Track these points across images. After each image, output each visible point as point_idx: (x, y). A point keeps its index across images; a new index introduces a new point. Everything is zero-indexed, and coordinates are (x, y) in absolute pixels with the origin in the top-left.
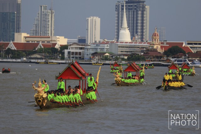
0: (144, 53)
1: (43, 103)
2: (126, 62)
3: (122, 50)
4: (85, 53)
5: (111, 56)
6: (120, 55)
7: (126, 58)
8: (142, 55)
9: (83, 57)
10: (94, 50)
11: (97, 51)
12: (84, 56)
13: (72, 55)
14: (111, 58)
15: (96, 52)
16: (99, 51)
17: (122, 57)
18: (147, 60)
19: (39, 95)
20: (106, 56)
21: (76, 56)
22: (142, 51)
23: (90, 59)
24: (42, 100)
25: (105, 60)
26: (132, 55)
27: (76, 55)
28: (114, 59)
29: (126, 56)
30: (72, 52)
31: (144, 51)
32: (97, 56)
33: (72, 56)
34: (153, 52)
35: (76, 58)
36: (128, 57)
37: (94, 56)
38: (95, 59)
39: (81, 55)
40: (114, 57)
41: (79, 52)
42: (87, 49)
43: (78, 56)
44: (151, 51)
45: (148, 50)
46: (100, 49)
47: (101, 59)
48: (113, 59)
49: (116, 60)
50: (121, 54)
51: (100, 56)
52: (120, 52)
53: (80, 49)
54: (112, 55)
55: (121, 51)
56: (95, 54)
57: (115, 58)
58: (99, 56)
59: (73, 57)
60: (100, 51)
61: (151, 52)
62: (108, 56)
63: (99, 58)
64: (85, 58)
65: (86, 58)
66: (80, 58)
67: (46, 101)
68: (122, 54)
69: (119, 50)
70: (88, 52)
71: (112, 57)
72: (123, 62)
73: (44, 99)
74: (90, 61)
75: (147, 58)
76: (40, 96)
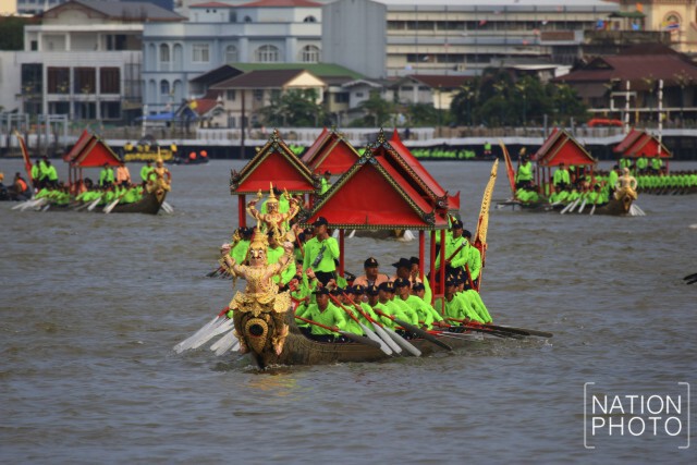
0: (577, 66)
1: (271, 340)
2: (440, 135)
3: (413, 50)
4: (146, 78)
5: (333, 89)
6: (398, 85)
7: (443, 101)
8: (559, 80)
9: (131, 106)
10: (212, 48)
11: (237, 55)
12: (140, 99)
13: (51, 91)
14: (334, 107)
15: (224, 63)
16: (247, 56)
17: (416, 96)
18: (598, 115)
19: (255, 299)
20: (299, 90)
21: (83, 97)
22: (560, 54)
23: (186, 118)
24: (270, 326)
25: (293, 123)
26: (485, 85)
27: (78, 90)
28: (361, 116)
29: (448, 90)
30: (53, 72)
31: (574, 48)
32: (231, 95)
33: (55, 98)
34: (638, 59)
35: (86, 110)
36: (456, 98)
37: (212, 96)
38: (216, 120)
39: (116, 90)
40: (355, 101)
41: (104, 71)
42: (163, 43)
43: (96, 97)
44: (628, 49)
45: (603, 42)
46: (257, 45)
47: (261, 118)
48: (351, 111)
49: (369, 122)
50: (407, 78)
51: (258, 95)
52: (403, 62)
53: (109, 48)
54: (342, 82)
55: (411, 57)
56: (216, 82)
57: (367, 104)
58: (249, 98)
59: (60, 108)
60: (254, 60)
61: (626, 59)
62: (311, 91)
63: (249, 106)
64: (146, 110)
65: (158, 109)
66: (112, 109)
67: (286, 330)
68: (416, 78)
69: (391, 50)
70: (171, 65)
71: (343, 97)
72: (420, 131)
73: (276, 320)
74: (181, 136)
75: (595, 102)
76: (261, 305)
